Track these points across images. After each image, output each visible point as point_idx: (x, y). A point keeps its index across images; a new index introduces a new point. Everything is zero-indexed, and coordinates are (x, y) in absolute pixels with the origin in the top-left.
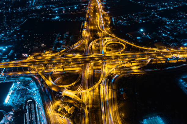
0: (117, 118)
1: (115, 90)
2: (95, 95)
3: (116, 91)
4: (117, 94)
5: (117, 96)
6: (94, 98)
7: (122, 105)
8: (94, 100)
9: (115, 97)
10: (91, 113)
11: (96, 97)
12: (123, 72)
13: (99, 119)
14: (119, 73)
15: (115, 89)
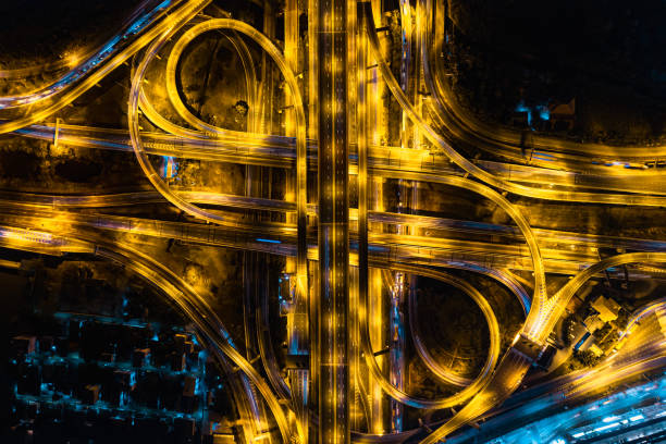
0: (647, 155)
1: (523, 139)
2: (542, 219)
3: (529, 136)
4: (544, 135)
5: (558, 137)
6: (554, 225)
7: (597, 128)
8: (564, 224)
9: (557, 145)
10: (620, 240)
11: (553, 217)
12: (423, 83)
13: (644, 218)
14: (429, 99)
15: (519, 136)
